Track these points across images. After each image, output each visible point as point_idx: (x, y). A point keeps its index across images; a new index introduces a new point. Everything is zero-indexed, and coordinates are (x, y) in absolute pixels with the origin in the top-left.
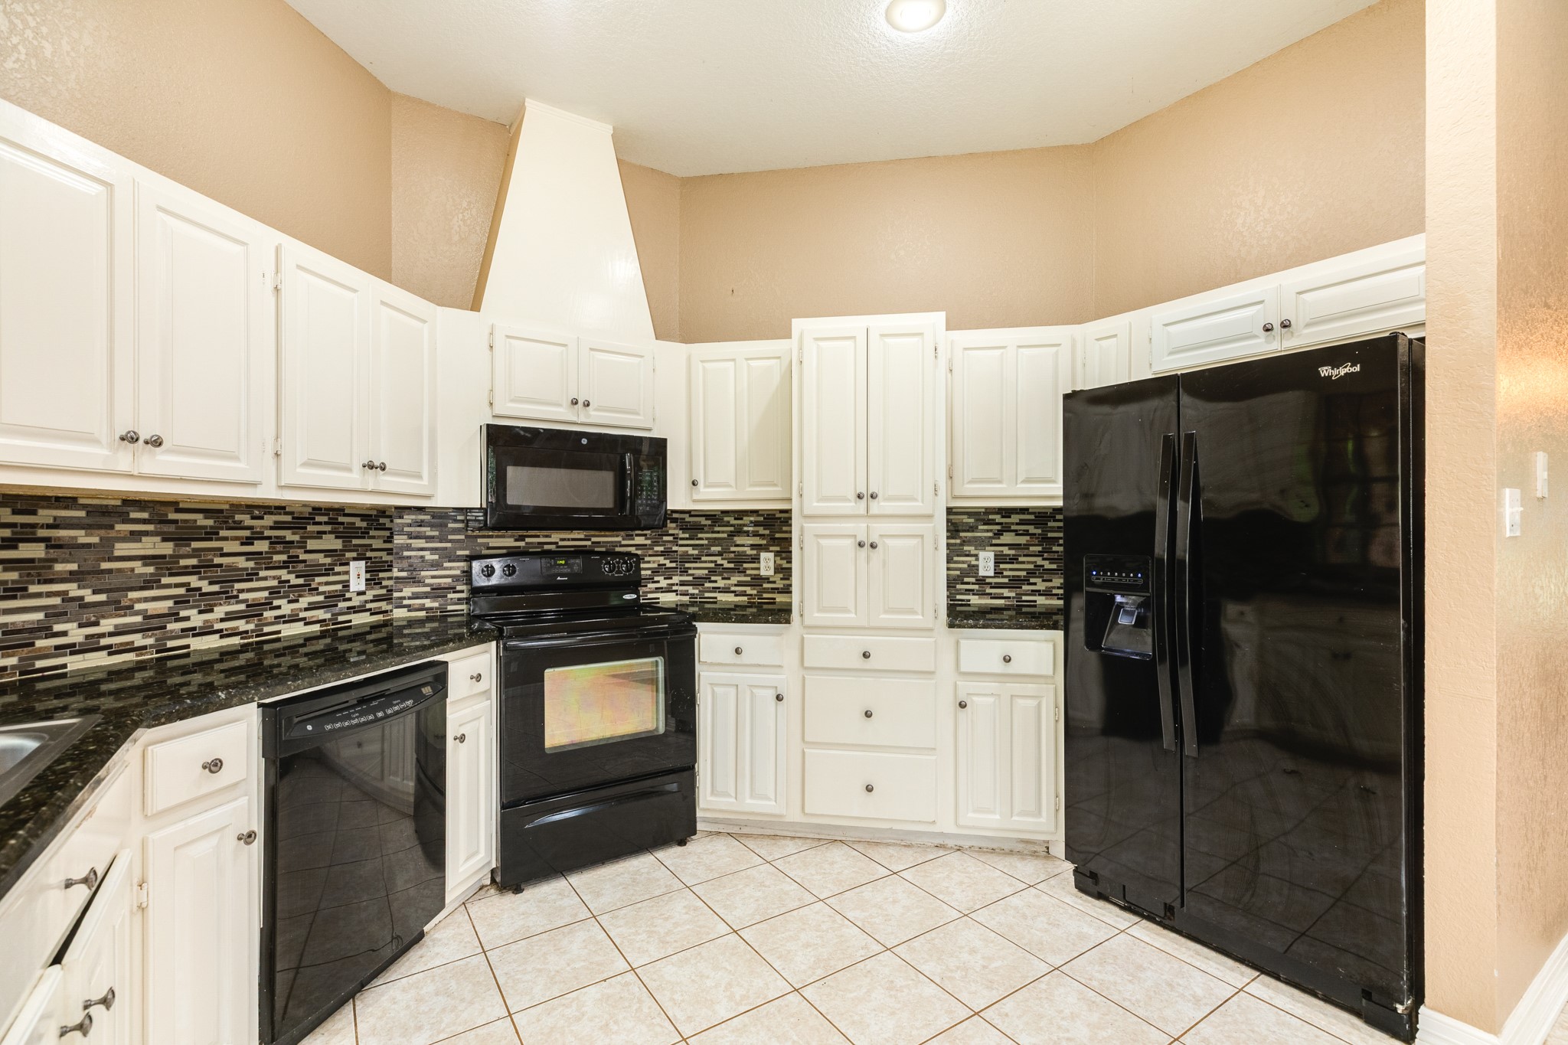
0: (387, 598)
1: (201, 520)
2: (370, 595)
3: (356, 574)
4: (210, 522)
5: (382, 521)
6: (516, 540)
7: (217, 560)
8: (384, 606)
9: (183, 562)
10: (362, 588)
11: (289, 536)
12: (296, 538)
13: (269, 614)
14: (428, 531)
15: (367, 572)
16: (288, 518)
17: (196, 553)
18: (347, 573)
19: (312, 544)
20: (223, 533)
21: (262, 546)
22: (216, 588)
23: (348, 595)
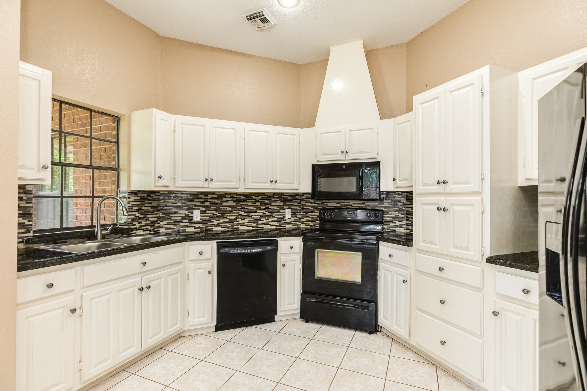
0: (299, 221)
1: (242, 197)
2: (293, 219)
3: (288, 213)
4: (244, 198)
5: (297, 197)
6: (337, 204)
7: (246, 207)
8: (298, 223)
9: (238, 207)
10: (290, 217)
11: (266, 201)
12: (268, 202)
13: (260, 222)
14: (311, 200)
15: (291, 212)
16: (266, 197)
17: (241, 205)
18: (285, 212)
19: (273, 204)
20: (248, 200)
21: (258, 204)
22: (246, 214)
23: (285, 219)
